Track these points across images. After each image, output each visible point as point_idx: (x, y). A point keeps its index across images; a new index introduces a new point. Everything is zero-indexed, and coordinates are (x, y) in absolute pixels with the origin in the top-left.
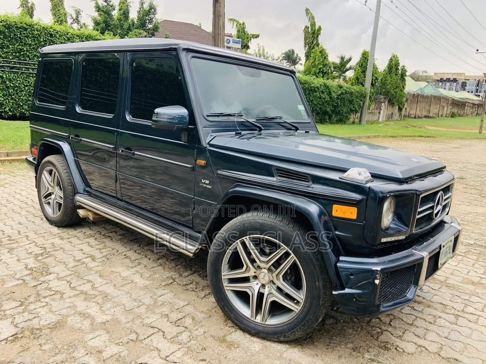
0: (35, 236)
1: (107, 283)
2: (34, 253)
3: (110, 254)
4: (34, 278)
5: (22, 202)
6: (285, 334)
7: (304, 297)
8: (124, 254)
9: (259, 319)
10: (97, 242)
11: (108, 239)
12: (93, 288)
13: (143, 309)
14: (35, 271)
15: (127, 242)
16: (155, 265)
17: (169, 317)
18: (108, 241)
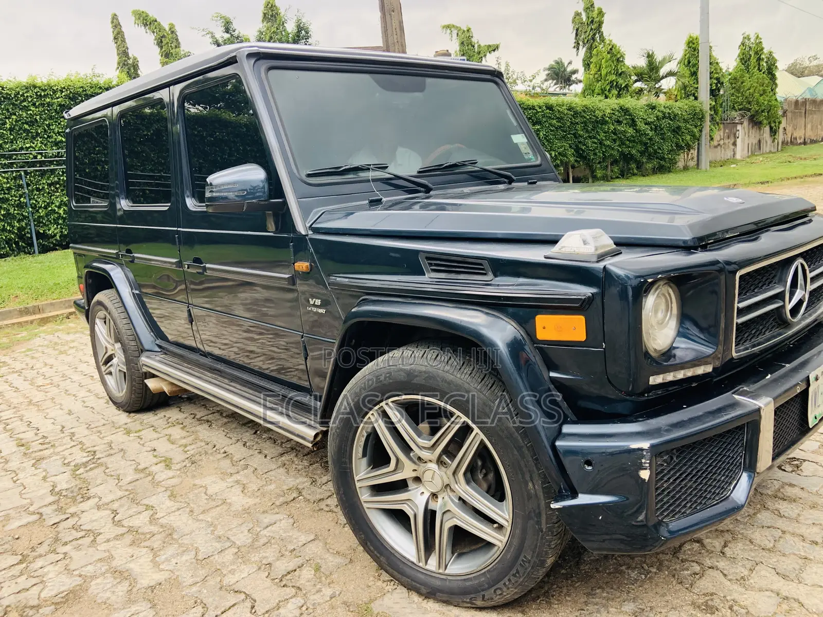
0: (86, 432)
1: (179, 509)
2: (72, 464)
3: (200, 453)
4: (60, 510)
5: (85, 375)
6: (483, 593)
7: (509, 516)
8: (222, 451)
9: (432, 564)
10: (184, 433)
11: (206, 426)
12: (153, 520)
13: (229, 556)
14: (64, 496)
15: (235, 428)
16: (274, 467)
17: (272, 568)
18: (205, 429)
